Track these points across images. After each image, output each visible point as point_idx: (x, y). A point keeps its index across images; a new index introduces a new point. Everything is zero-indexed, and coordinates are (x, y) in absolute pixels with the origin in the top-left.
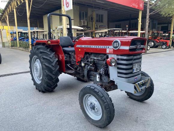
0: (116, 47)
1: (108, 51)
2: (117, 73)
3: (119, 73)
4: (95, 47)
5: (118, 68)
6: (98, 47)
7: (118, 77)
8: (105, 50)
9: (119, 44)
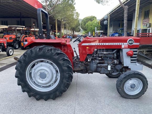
0: (131, 44)
1: (123, 47)
2: (130, 60)
3: (132, 60)
4: (109, 44)
5: (131, 57)
6: (113, 44)
7: (131, 63)
8: (121, 46)
9: (133, 41)
